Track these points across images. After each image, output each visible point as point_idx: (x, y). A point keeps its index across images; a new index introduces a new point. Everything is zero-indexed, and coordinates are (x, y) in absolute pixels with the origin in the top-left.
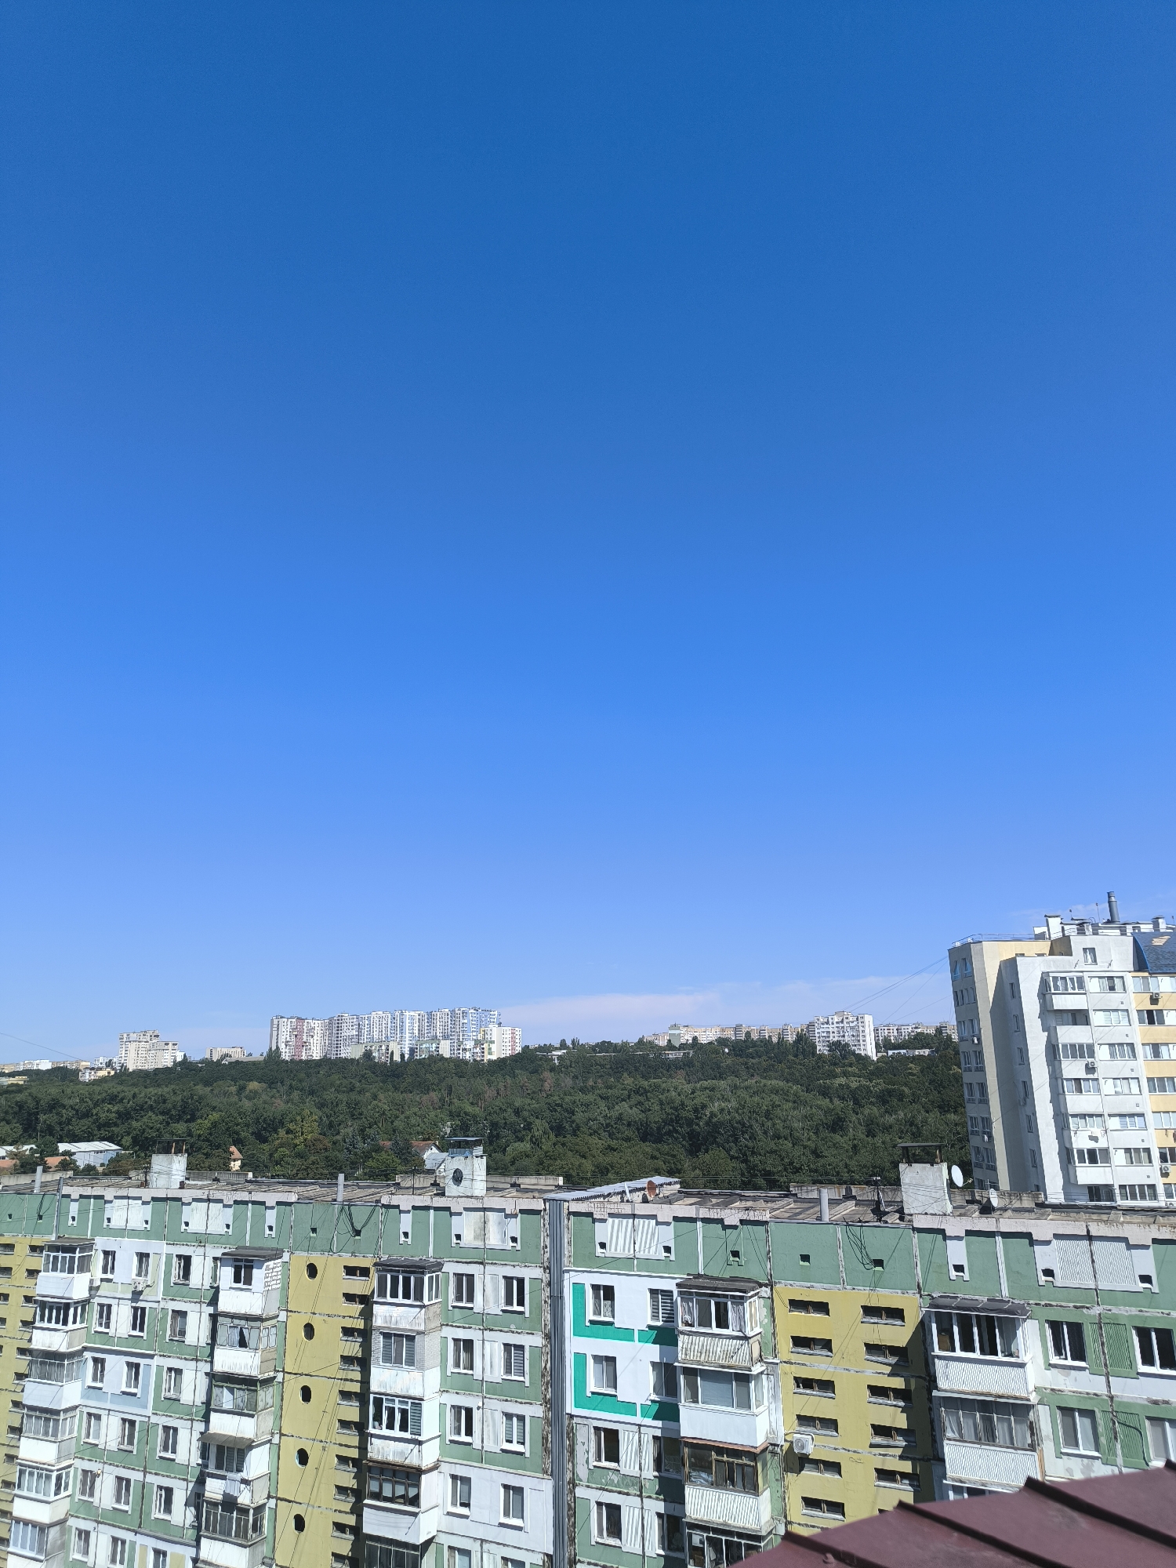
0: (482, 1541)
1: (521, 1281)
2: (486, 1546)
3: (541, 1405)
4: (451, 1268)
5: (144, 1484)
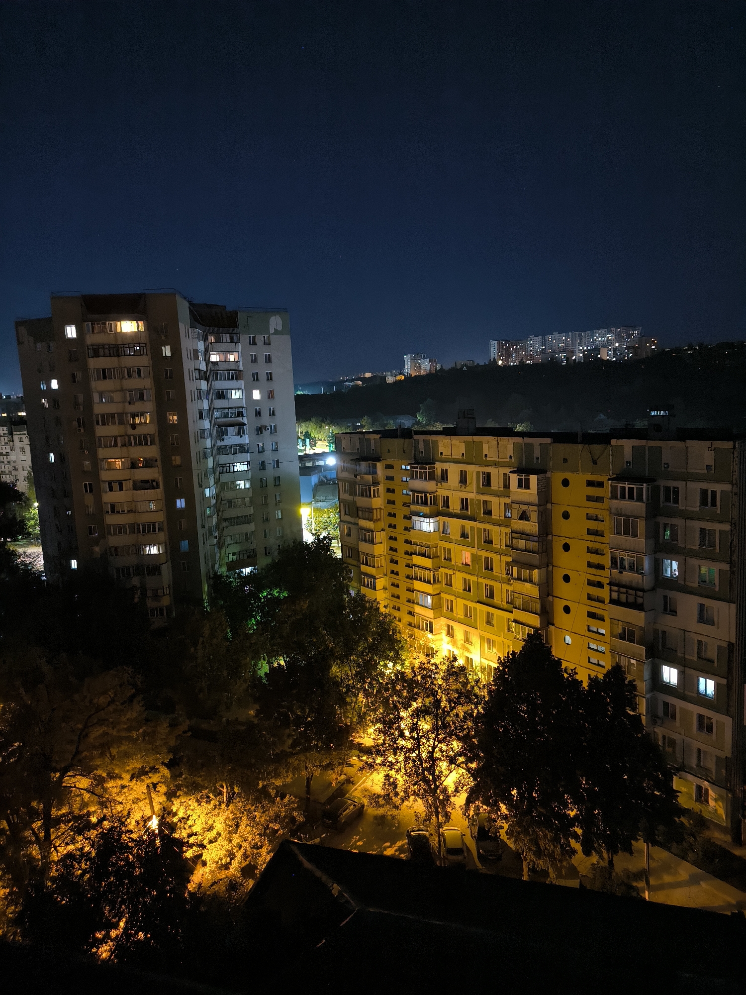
0: (685, 630)
1: (714, 493)
2: (686, 633)
3: (729, 563)
4: (662, 483)
5: (478, 582)
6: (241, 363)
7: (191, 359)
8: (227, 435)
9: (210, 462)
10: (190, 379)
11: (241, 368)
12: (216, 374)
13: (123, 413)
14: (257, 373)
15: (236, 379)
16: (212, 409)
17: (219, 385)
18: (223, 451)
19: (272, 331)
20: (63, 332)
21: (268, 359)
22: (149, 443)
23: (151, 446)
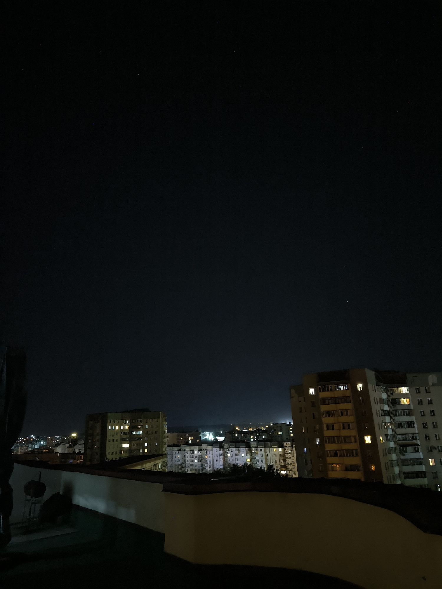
6: (412, 405)
7: (378, 404)
8: (406, 452)
9: (396, 470)
10: (377, 416)
11: (412, 408)
12: (396, 412)
13: (339, 436)
14: (423, 411)
15: (409, 415)
16: (394, 434)
17: (398, 419)
18: (404, 462)
19: (430, 384)
20: (308, 392)
21: (430, 402)
22: (355, 456)
23: (356, 457)
